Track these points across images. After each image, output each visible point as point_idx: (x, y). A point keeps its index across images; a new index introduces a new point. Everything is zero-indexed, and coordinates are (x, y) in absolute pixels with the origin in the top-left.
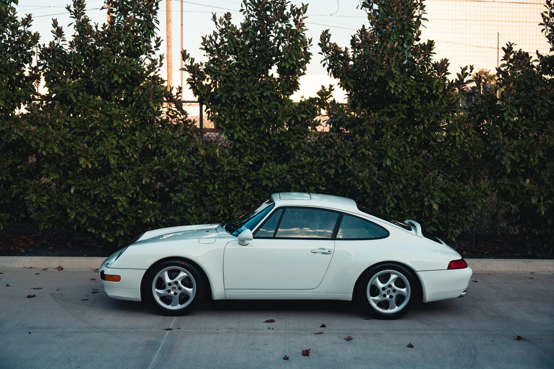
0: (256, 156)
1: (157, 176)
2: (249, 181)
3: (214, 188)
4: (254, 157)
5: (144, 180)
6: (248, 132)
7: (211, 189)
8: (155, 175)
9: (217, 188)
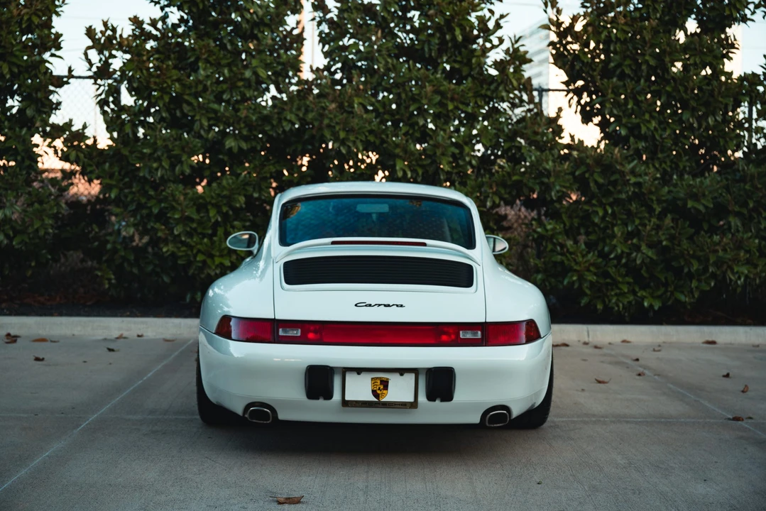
0: (665, 163)
1: (509, 193)
2: (659, 201)
3: (606, 211)
4: (664, 165)
5: (489, 199)
6: (660, 123)
7: (601, 213)
8: (508, 191)
9: (610, 211)
